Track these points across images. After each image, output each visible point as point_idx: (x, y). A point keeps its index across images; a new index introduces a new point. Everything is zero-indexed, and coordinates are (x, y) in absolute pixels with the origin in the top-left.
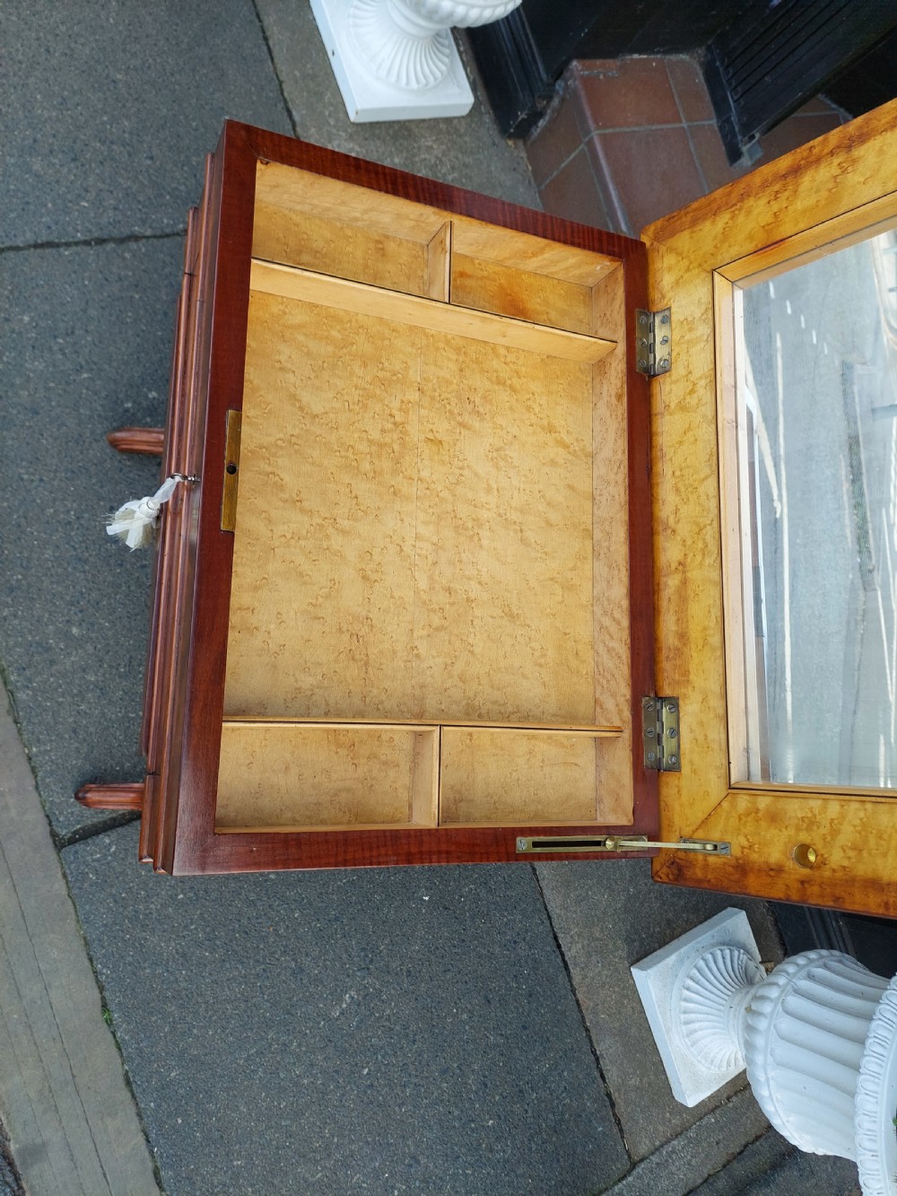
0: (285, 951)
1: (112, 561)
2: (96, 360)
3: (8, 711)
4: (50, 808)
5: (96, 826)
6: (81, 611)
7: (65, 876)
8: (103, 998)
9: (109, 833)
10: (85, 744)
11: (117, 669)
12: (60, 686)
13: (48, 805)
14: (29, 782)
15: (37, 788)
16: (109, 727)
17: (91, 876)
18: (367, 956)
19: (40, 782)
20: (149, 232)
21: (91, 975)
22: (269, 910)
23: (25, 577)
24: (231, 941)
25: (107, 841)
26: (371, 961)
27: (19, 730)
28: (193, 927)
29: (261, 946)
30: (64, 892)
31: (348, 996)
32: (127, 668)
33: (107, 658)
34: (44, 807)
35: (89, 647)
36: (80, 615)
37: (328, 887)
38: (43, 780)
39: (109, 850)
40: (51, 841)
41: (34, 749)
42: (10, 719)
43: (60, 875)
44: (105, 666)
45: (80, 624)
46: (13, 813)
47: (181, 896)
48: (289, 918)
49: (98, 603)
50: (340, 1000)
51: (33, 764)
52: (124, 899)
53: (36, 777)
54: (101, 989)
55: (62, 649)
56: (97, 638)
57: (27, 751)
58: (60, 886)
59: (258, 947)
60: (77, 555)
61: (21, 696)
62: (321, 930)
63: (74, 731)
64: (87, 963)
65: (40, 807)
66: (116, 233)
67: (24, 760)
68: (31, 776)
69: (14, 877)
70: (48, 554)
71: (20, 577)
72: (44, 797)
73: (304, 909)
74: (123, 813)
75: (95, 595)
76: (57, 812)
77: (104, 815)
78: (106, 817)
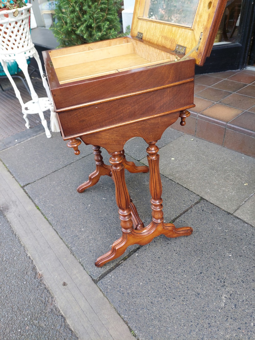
0: (188, 289)
1: (87, 212)
2: (71, 182)
3: (71, 254)
5: (105, 273)
6: (83, 225)
7: (101, 290)
8: (129, 327)
9: (110, 273)
10: (94, 253)
11: (97, 233)
12: (83, 242)
13: (89, 272)
14: (82, 268)
15: (84, 269)
16: (99, 247)
17: (109, 287)
18: (221, 281)
19: (85, 268)
20: (75, 161)
21: (122, 320)
22: (174, 278)
23: (67, 224)
24: (166, 292)
25: (110, 275)
26: (224, 282)
27: (75, 257)
28: (150, 292)
29: (178, 290)
30: (102, 295)
31: (223, 297)
32: (99, 232)
33: (93, 232)
34: (88, 274)
35: (88, 232)
36: (83, 226)
37: (191, 264)
38: (85, 266)
39: (112, 278)
40: (93, 282)
41: (81, 260)
42: (72, 255)
43: (99, 291)
44: (93, 234)
45: (83, 228)
46: (79, 278)
47: (141, 283)
48: (183, 278)
49: (86, 222)
50: (221, 300)
51: (81, 264)
52: (122, 291)
54: (127, 324)
55: (81, 235)
56: (89, 229)
57: (79, 261)
58: (100, 294)
59: (177, 291)
60: (78, 215)
61: (73, 249)
62: (198, 278)
63: (90, 251)
64: (119, 316)
65: (87, 274)
66: (68, 164)
67: (78, 263)
68: (82, 267)
69: (85, 297)
70: (71, 217)
71: (65, 224)
72: (87, 271)
73: (187, 274)
74: (113, 267)
75: (85, 221)
76: (92, 274)
77: (107, 269)
78: (108, 270)
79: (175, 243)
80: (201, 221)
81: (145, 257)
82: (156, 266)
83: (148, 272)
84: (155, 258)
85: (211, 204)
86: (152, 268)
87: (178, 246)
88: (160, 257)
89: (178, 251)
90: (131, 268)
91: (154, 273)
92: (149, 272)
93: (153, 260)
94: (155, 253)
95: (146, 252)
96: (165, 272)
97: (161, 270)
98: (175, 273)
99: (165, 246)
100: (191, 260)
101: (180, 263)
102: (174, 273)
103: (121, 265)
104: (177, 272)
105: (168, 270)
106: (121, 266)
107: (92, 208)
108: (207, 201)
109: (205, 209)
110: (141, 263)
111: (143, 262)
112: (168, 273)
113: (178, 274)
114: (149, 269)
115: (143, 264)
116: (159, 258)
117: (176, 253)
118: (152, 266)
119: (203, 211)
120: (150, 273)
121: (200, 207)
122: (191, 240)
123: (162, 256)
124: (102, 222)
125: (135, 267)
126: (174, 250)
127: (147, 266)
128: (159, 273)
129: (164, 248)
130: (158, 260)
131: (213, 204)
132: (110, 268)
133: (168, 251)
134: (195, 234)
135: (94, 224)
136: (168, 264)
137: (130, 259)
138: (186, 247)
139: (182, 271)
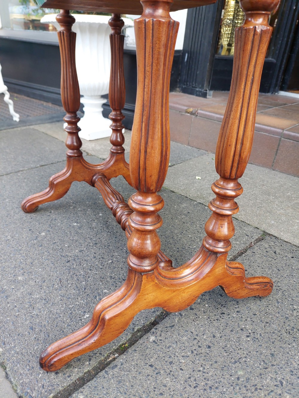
1: (36, 246)
4: (22, 390)
5: (68, 390)
6: (22, 269)
9: (81, 389)
10: (42, 334)
11: (53, 287)
12: (16, 307)
13: (19, 388)
15: (7, 377)
16: (57, 318)
19: (9, 373)
32: (60, 285)
33: (45, 284)
34: (16, 391)
35: (32, 283)
36: (22, 271)
38: (12, 369)
44: (44, 288)
45: (23, 275)
49: (32, 263)
53: (5, 369)
55: (13, 289)
56: (36, 277)
60: (14, 250)
63: (32, 328)
65: (11, 391)
72: (14, 382)
73: (289, 390)
74: (89, 371)
75: (29, 261)
76: (29, 391)
77: (72, 378)
78: (75, 379)
79: (238, 312)
80: (278, 270)
81: (174, 346)
82: (204, 368)
83: (188, 386)
84: (199, 347)
85: (285, 243)
86: (197, 375)
87: (246, 320)
88: (210, 345)
89: (250, 331)
90: (140, 373)
91: (205, 390)
92: (190, 386)
93: (195, 352)
94: (197, 335)
95: (175, 332)
96: (232, 386)
97: (221, 381)
98: (260, 389)
99: (217, 320)
100: (288, 353)
101: (264, 361)
102: (256, 389)
103: (111, 365)
104: (263, 386)
105: (238, 379)
106: (113, 368)
107: (48, 238)
108: (277, 237)
109: (278, 251)
110: (166, 362)
111: (170, 357)
112: (240, 389)
113: (267, 392)
114: (190, 378)
115: (171, 363)
116: (209, 347)
117: (248, 336)
118: (195, 369)
119: (275, 253)
120: (192, 389)
121: (267, 246)
122: (270, 306)
123: (216, 343)
124: (68, 264)
125: (149, 371)
126: (242, 329)
127: (181, 369)
128: (217, 388)
129: (216, 323)
130: (208, 352)
131: (290, 243)
132: (81, 375)
133: (228, 331)
134: (276, 295)
135: (48, 269)
136: (236, 362)
137: (135, 350)
138: (267, 323)
139: (276, 383)
